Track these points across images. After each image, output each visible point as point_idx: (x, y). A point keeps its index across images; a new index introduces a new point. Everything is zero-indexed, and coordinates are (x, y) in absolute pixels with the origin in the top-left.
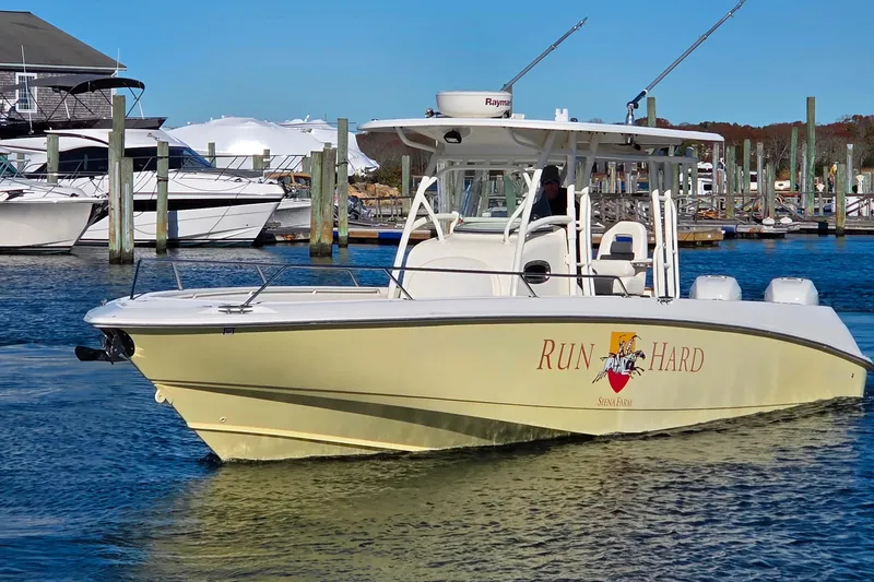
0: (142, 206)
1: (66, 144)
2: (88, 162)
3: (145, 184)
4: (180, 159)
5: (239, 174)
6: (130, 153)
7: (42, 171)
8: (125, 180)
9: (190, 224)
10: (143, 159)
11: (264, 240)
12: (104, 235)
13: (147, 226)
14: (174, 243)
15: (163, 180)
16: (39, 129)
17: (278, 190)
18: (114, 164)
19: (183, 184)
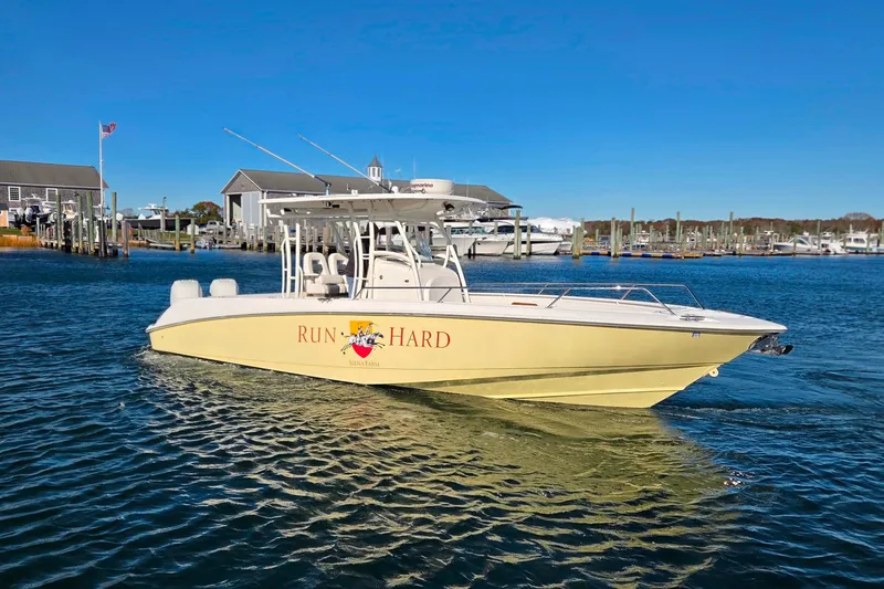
0: (524, 243)
1: (500, 224)
2: (509, 229)
3: (524, 236)
4: (533, 229)
5: (550, 234)
6: (521, 227)
7: (493, 232)
8: (519, 235)
9: (535, 248)
10: (524, 229)
11: (556, 254)
12: (512, 251)
13: (524, 249)
14: (531, 254)
15: (529, 235)
16: (492, 220)
17: (561, 239)
18: (516, 231)
19: (535, 236)
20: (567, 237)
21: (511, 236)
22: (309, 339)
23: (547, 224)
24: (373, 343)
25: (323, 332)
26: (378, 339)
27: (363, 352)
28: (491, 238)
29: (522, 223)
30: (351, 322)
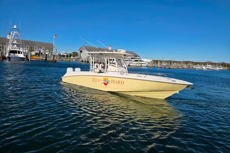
0: (140, 64)
1: (135, 60)
2: (137, 61)
3: (140, 62)
4: (142, 61)
5: (145, 62)
7: (134, 61)
8: (139, 62)
9: (142, 65)
10: (140, 61)
11: (146, 66)
12: (137, 65)
13: (140, 65)
14: (141, 66)
16: (134, 59)
19: (142, 63)
20: (149, 63)
21: (137, 62)
22: (95, 81)
23: (145, 60)
24: (108, 82)
25: (98, 80)
26: (109, 82)
27: (106, 84)
28: (133, 62)
29: (140, 60)
30: (104, 78)
